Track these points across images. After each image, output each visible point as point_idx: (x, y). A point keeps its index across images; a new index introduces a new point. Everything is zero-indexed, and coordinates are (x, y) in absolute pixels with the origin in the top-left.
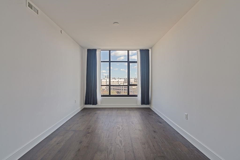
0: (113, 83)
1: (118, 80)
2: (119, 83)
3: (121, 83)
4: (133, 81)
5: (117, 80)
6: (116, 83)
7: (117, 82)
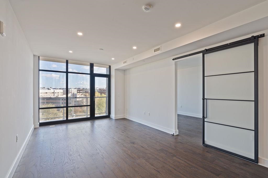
0: (46, 94)
1: (54, 91)
2: (55, 94)
3: (58, 94)
4: (76, 92)
5: (52, 91)
6: (51, 94)
7: (53, 93)
